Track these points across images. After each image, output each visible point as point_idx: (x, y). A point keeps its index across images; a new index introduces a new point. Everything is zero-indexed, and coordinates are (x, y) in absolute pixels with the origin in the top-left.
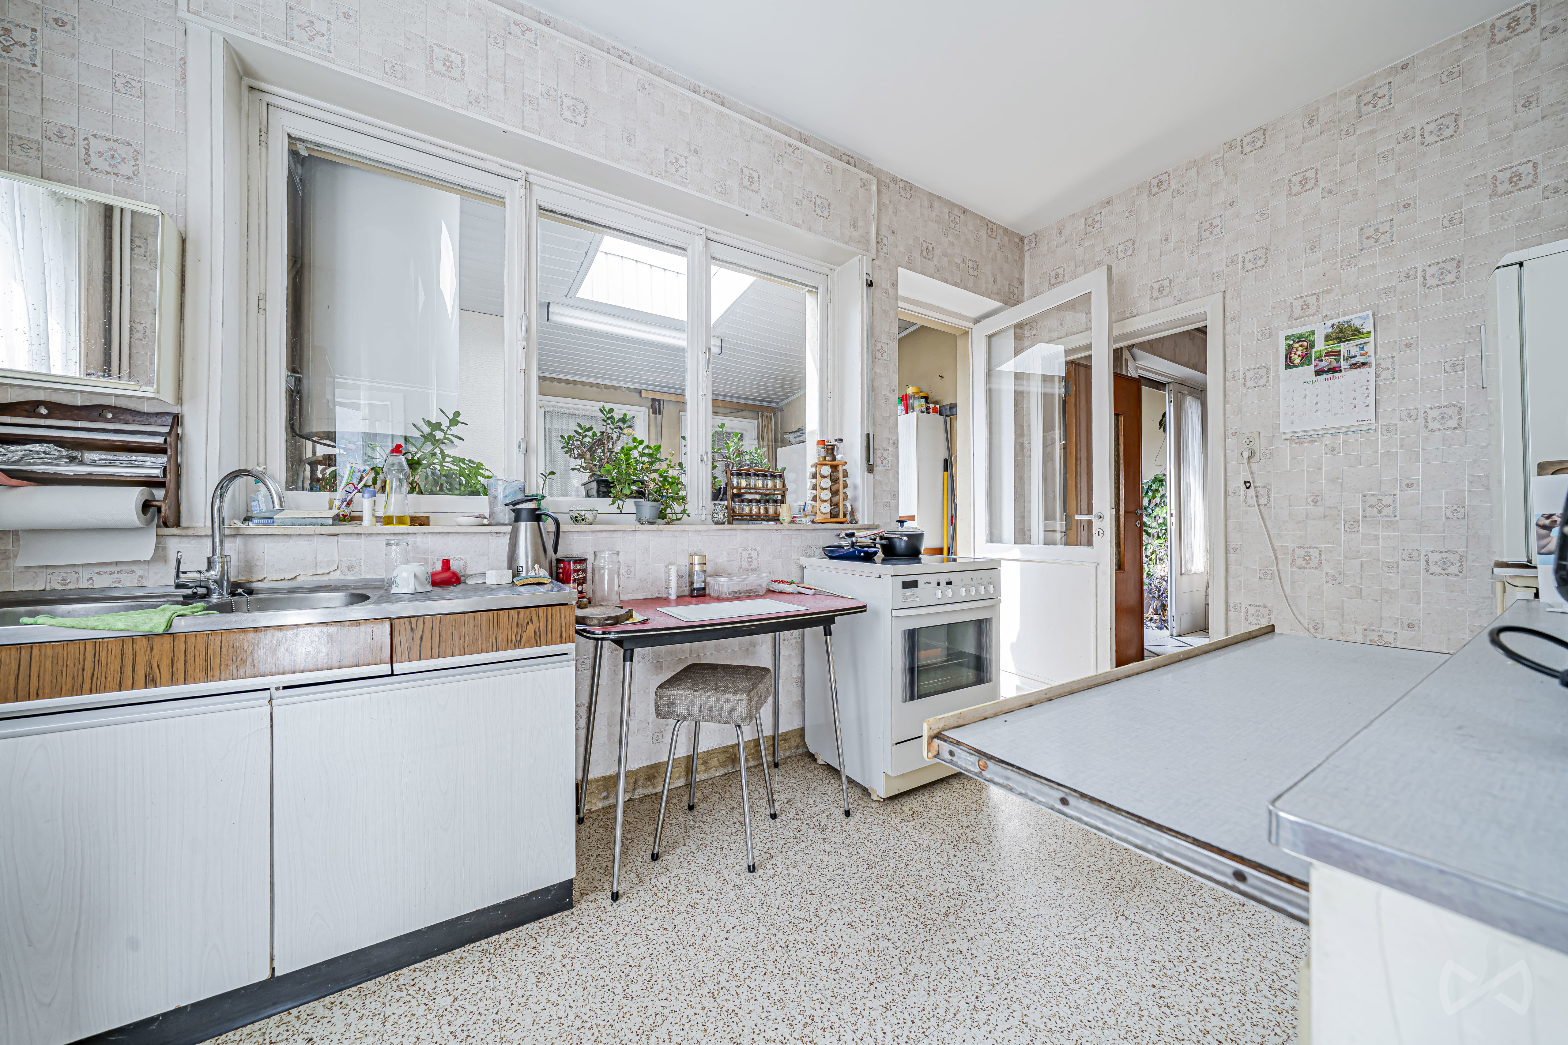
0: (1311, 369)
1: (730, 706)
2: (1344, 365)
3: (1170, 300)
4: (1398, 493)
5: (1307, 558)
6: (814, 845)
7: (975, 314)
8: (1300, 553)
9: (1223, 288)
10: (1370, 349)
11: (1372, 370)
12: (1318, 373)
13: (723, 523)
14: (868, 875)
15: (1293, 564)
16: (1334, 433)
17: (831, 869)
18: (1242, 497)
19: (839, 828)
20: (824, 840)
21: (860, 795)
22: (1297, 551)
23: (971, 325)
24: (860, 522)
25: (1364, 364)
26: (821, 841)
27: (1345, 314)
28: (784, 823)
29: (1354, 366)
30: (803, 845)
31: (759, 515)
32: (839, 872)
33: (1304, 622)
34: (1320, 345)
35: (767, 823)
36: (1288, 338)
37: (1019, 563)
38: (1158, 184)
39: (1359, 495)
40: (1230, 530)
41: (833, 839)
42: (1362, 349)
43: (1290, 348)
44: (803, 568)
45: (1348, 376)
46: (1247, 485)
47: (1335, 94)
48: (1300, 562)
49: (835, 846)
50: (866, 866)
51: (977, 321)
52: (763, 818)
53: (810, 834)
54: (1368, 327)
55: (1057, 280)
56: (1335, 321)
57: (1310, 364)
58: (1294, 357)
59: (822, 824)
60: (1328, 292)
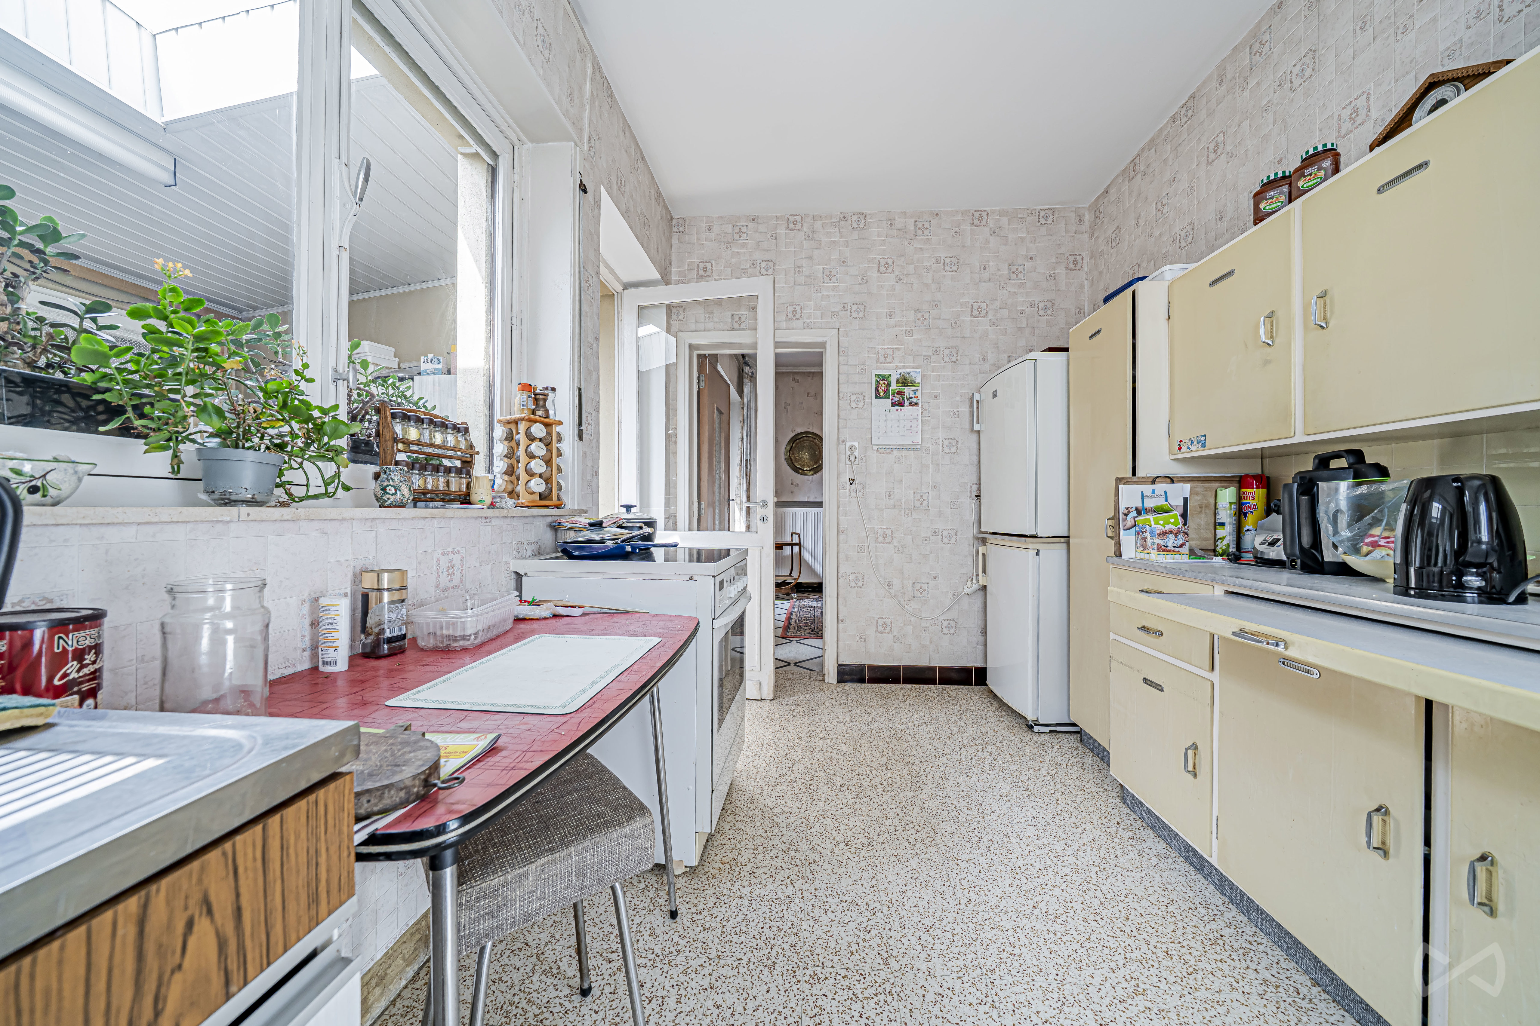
0: (888, 401)
1: (627, 847)
2: (906, 403)
3: (800, 324)
4: (931, 492)
5: (885, 536)
6: (683, 992)
7: (627, 278)
8: (881, 532)
9: (838, 326)
10: (919, 394)
11: (919, 408)
12: (893, 405)
13: (403, 506)
14: (780, 981)
15: (877, 541)
16: (900, 448)
17: (740, 1009)
18: (848, 491)
19: (683, 942)
20: (685, 973)
21: (654, 878)
22: (880, 531)
23: (619, 288)
24: (568, 506)
25: (916, 404)
26: (683, 978)
27: (906, 368)
28: (608, 990)
29: (911, 404)
30: (671, 1002)
31: (436, 492)
32: (751, 1005)
33: (882, 581)
34: (894, 386)
35: (584, 1010)
36: (877, 375)
37: (663, 549)
38: (794, 222)
39: (911, 492)
40: (840, 518)
41: (695, 964)
42: (915, 393)
43: (878, 383)
44: (519, 577)
45: (908, 410)
46: (852, 481)
47: (904, 212)
48: (881, 539)
49: (706, 971)
50: (766, 971)
51: (626, 286)
52: (569, 1006)
53: (661, 979)
54: (918, 380)
55: (704, 273)
56: (902, 371)
57: (889, 398)
58: (881, 391)
59: (657, 950)
60: (898, 349)
